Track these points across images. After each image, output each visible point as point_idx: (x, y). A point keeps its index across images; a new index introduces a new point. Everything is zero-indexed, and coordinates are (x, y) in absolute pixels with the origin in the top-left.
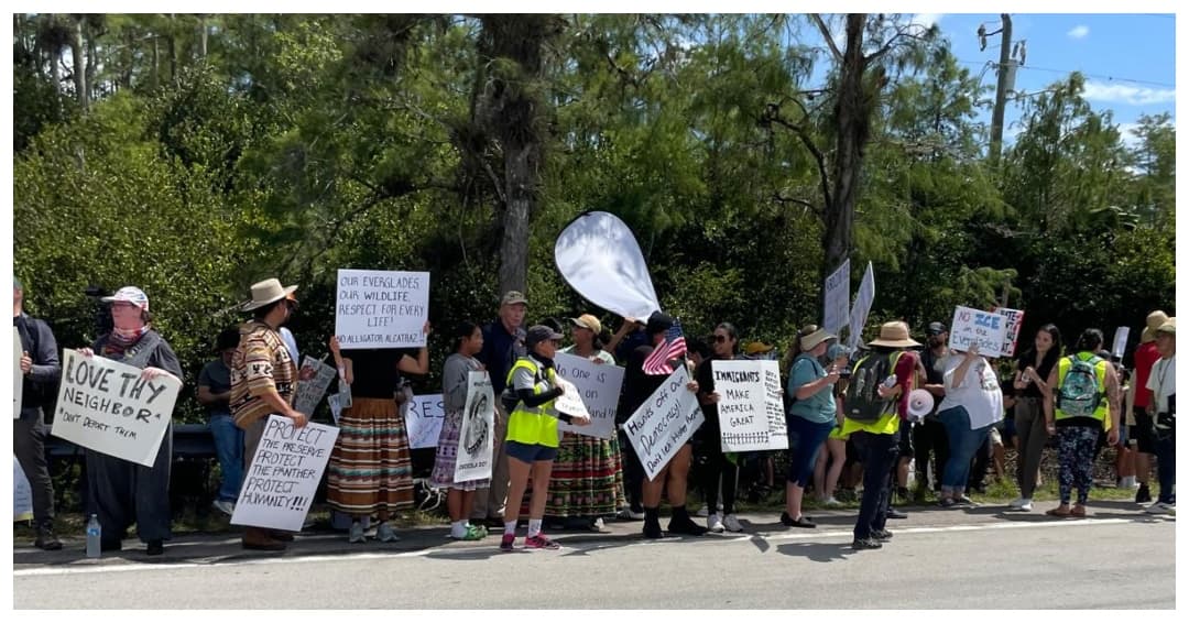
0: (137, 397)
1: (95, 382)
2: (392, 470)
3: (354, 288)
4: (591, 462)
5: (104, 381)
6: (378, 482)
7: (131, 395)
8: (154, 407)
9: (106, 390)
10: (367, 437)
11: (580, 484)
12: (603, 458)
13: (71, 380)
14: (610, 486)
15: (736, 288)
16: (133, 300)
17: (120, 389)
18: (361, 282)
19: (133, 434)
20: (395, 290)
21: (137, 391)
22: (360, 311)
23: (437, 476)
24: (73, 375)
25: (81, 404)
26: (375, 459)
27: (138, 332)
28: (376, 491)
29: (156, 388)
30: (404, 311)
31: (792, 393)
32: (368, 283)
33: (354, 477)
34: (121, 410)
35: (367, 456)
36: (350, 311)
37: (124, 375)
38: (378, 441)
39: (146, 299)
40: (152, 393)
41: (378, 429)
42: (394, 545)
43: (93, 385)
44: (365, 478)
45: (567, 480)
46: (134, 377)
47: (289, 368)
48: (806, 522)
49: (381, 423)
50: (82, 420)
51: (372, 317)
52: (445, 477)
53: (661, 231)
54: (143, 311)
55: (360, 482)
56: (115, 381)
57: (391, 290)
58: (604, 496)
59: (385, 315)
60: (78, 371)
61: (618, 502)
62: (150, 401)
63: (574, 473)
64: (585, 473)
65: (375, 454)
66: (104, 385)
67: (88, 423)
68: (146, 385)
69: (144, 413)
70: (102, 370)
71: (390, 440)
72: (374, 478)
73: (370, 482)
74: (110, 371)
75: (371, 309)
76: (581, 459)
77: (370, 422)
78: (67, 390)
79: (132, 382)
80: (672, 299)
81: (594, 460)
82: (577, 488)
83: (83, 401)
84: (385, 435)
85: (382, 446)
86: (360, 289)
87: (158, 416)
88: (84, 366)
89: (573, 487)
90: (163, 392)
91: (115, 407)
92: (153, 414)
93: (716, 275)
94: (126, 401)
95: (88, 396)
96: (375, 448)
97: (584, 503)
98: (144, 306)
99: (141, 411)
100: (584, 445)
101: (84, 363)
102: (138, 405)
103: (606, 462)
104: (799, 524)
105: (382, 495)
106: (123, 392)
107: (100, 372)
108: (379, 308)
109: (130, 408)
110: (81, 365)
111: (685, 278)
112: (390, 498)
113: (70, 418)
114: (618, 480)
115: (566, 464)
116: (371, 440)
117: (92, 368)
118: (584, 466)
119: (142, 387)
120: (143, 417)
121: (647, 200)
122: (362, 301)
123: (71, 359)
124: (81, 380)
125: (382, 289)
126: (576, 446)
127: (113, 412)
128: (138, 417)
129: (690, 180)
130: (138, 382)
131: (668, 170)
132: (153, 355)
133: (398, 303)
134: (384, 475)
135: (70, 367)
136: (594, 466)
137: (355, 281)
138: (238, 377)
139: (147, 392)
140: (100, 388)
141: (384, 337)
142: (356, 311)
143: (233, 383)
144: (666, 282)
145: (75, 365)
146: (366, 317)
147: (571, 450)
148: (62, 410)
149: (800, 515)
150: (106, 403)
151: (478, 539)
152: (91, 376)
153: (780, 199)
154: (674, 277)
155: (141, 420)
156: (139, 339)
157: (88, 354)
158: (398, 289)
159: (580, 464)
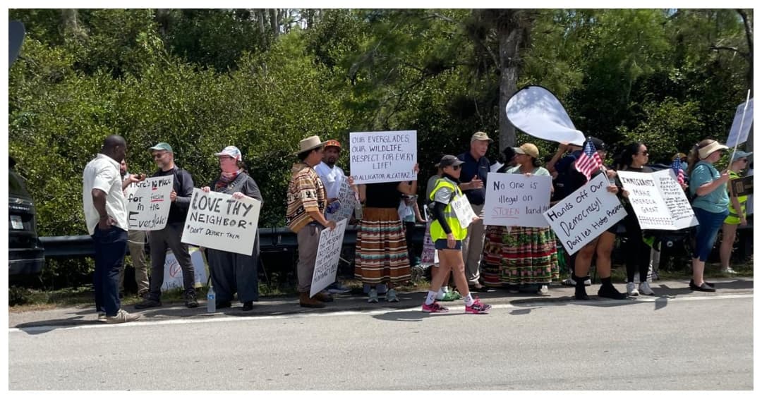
0: (237, 213)
1: (212, 207)
2: (392, 255)
3: (362, 144)
4: (530, 246)
5: (217, 206)
6: (383, 263)
7: (234, 213)
8: (247, 219)
9: (219, 211)
10: (375, 233)
11: (522, 263)
12: (540, 243)
13: (195, 208)
14: (547, 263)
15: (694, 114)
16: (231, 154)
17: (227, 210)
18: (366, 140)
19: (238, 236)
20: (391, 144)
21: (237, 210)
22: (367, 159)
23: (423, 258)
24: (197, 205)
25: (204, 221)
26: (381, 248)
27: (235, 174)
28: (382, 268)
29: (247, 207)
30: (399, 158)
31: (693, 191)
32: (372, 140)
33: (368, 260)
34: (229, 222)
35: (376, 246)
36: (360, 160)
37: (228, 201)
38: (383, 236)
39: (240, 153)
40: (245, 210)
41: (382, 228)
42: (395, 304)
43: (211, 209)
44: (375, 260)
45: (514, 260)
46: (234, 201)
47: (323, 192)
48: (707, 287)
49: (385, 224)
50: (204, 231)
51: (376, 163)
52: (428, 258)
53: (635, 79)
54: (237, 161)
55: (372, 263)
56: (223, 205)
57: (389, 144)
58: (542, 270)
59: (385, 160)
60: (200, 202)
61: (554, 275)
62: (245, 215)
63: (519, 255)
64: (526, 254)
65: (381, 244)
66: (217, 209)
67: (209, 232)
68: (241, 205)
69: (242, 223)
70: (216, 199)
71: (390, 235)
72: (381, 260)
73: (378, 263)
74: (220, 200)
75: (375, 157)
76: (523, 244)
77: (377, 224)
78: (193, 214)
79: (233, 204)
80: (644, 124)
81: (533, 245)
82: (521, 265)
83: (205, 219)
84: (387, 232)
85: (386, 239)
86: (366, 144)
87: (251, 224)
88: (204, 199)
89: (518, 264)
90: (252, 209)
91: (225, 221)
92: (248, 223)
93: (678, 106)
94: (231, 217)
95: (208, 216)
96: (381, 240)
97: (526, 274)
98: (238, 158)
99: (240, 222)
100: (525, 234)
101: (205, 197)
102: (238, 218)
103: (542, 247)
104: (701, 289)
105: (386, 272)
106: (228, 212)
107: (215, 201)
108: (380, 157)
109: (233, 221)
110: (202, 198)
111: (654, 109)
112: (392, 273)
113: (195, 231)
114: (553, 260)
115: (513, 248)
116: (378, 235)
117: (210, 199)
118: (526, 249)
119: (239, 206)
120: (242, 225)
121: (625, 58)
122: (368, 152)
123: (197, 195)
124: (202, 207)
125: (382, 144)
126: (519, 236)
127: (224, 224)
128: (240, 225)
129: (657, 41)
130: (236, 204)
131: (640, 36)
132: (243, 186)
133: (394, 153)
134: (387, 258)
135: (195, 200)
136: (533, 249)
137: (362, 140)
138: (293, 199)
139: (242, 210)
140: (215, 210)
141: (386, 176)
142: (364, 160)
143: (289, 203)
144: (640, 114)
145: (198, 199)
146: (371, 163)
147: (515, 238)
148: (189, 227)
149: (703, 282)
150: (219, 220)
151: (452, 300)
152: (209, 204)
153: (716, 48)
154: (646, 110)
155: (241, 227)
156: (236, 178)
157: (206, 191)
158: (393, 143)
159: (522, 248)
